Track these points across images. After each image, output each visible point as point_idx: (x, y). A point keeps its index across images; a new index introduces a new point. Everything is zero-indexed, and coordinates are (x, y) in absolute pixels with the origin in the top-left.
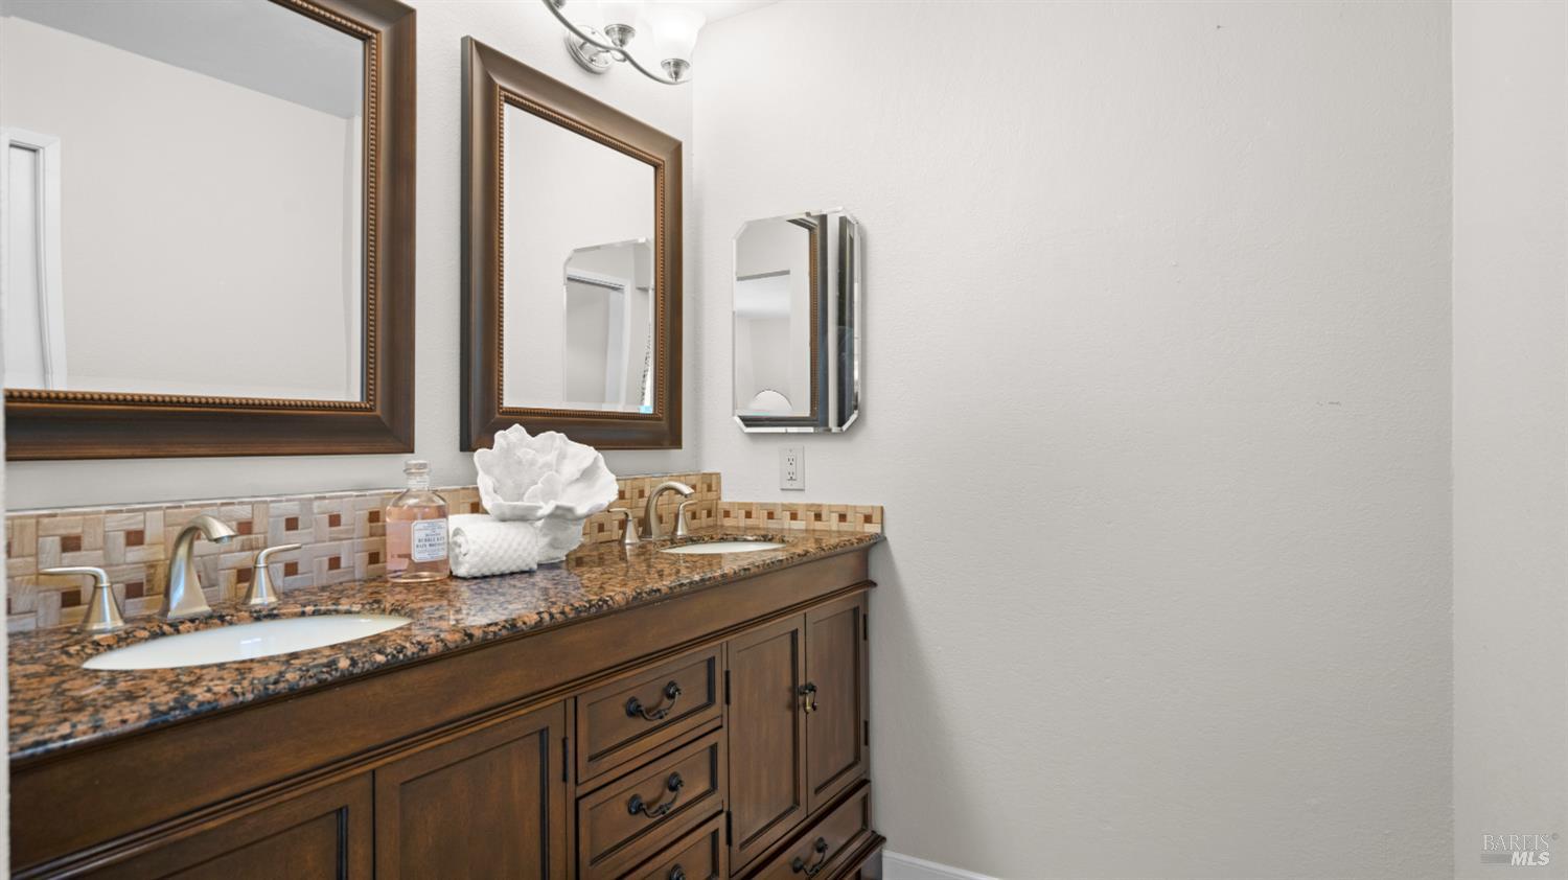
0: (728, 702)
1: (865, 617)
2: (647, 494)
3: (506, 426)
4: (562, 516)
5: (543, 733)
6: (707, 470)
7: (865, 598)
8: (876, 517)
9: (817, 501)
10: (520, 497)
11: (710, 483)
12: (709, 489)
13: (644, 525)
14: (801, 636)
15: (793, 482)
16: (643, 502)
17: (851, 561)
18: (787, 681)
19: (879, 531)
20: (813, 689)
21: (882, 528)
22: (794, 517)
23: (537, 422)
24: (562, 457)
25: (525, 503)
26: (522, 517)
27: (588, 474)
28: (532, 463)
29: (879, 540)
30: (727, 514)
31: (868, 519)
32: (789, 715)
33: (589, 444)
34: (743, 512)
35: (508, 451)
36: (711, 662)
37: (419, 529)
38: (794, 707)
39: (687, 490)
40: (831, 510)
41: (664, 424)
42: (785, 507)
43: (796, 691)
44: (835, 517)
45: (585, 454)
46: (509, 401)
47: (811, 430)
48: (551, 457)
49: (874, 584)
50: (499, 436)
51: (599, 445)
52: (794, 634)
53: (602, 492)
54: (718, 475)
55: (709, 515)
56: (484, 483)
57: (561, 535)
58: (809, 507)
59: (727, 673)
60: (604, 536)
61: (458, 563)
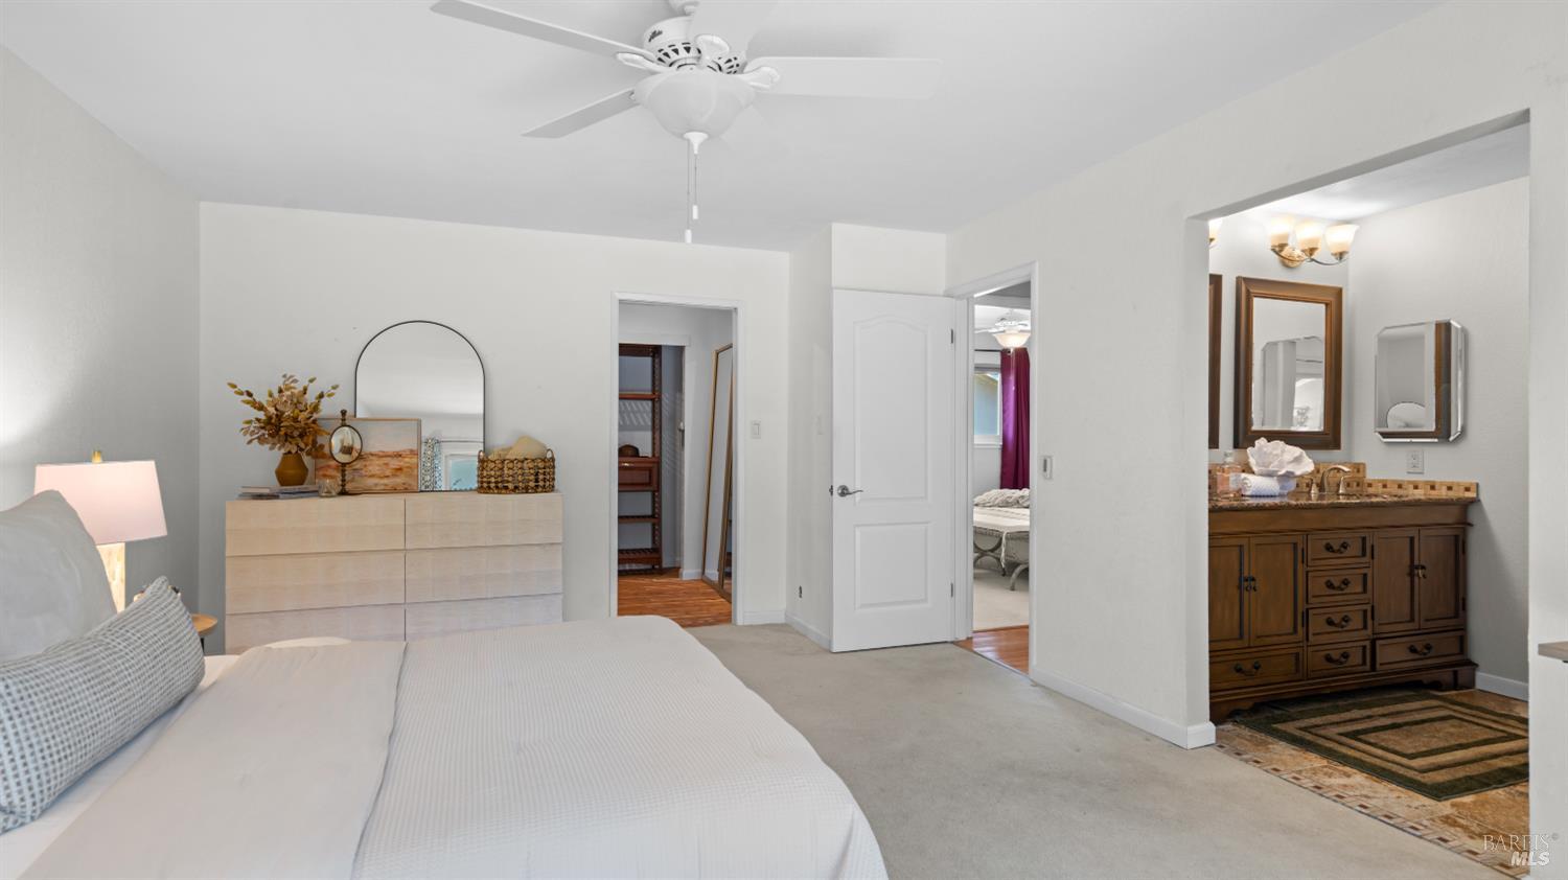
0: (1373, 558)
1: (1464, 543)
2: (1321, 472)
3: (1259, 438)
4: (1289, 475)
5: (1295, 545)
6: (1357, 460)
7: (1465, 533)
8: (1473, 488)
9: (1432, 479)
10: (1268, 466)
11: (1359, 468)
12: (1358, 471)
13: (1321, 487)
14: (1416, 540)
15: (1415, 468)
16: (1320, 476)
17: (1455, 511)
18: (1406, 560)
19: (1474, 495)
20: (1423, 568)
21: (1478, 495)
22: (1416, 487)
23: (1271, 436)
24: (1283, 451)
25: (1271, 468)
26: (1270, 475)
27: (1297, 460)
28: (1271, 453)
29: (1475, 501)
30: (1370, 485)
31: (1467, 489)
32: (1408, 579)
33: (1296, 445)
34: (1380, 484)
35: (1260, 449)
36: (1364, 539)
37: (1232, 476)
38: (1411, 575)
39: (1346, 469)
40: (1442, 484)
41: (1330, 437)
42: (1409, 482)
43: (1413, 568)
44: (1444, 488)
45: (1297, 451)
46: (1256, 427)
47: (1436, 440)
48: (1279, 452)
49: (1470, 525)
50: (1256, 442)
51: (1303, 447)
52: (1412, 539)
53: (1307, 466)
54: (1364, 465)
55: (1358, 485)
56: (1252, 461)
57: (1286, 484)
58: (1426, 483)
59: (1373, 546)
60: (1299, 490)
61: (1245, 490)
